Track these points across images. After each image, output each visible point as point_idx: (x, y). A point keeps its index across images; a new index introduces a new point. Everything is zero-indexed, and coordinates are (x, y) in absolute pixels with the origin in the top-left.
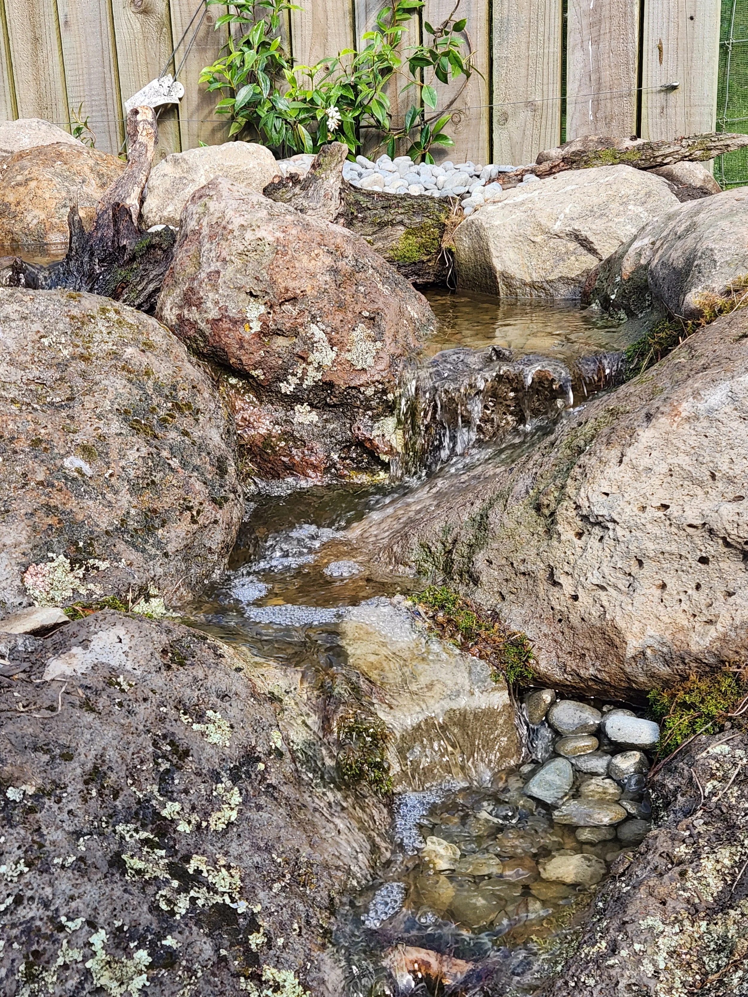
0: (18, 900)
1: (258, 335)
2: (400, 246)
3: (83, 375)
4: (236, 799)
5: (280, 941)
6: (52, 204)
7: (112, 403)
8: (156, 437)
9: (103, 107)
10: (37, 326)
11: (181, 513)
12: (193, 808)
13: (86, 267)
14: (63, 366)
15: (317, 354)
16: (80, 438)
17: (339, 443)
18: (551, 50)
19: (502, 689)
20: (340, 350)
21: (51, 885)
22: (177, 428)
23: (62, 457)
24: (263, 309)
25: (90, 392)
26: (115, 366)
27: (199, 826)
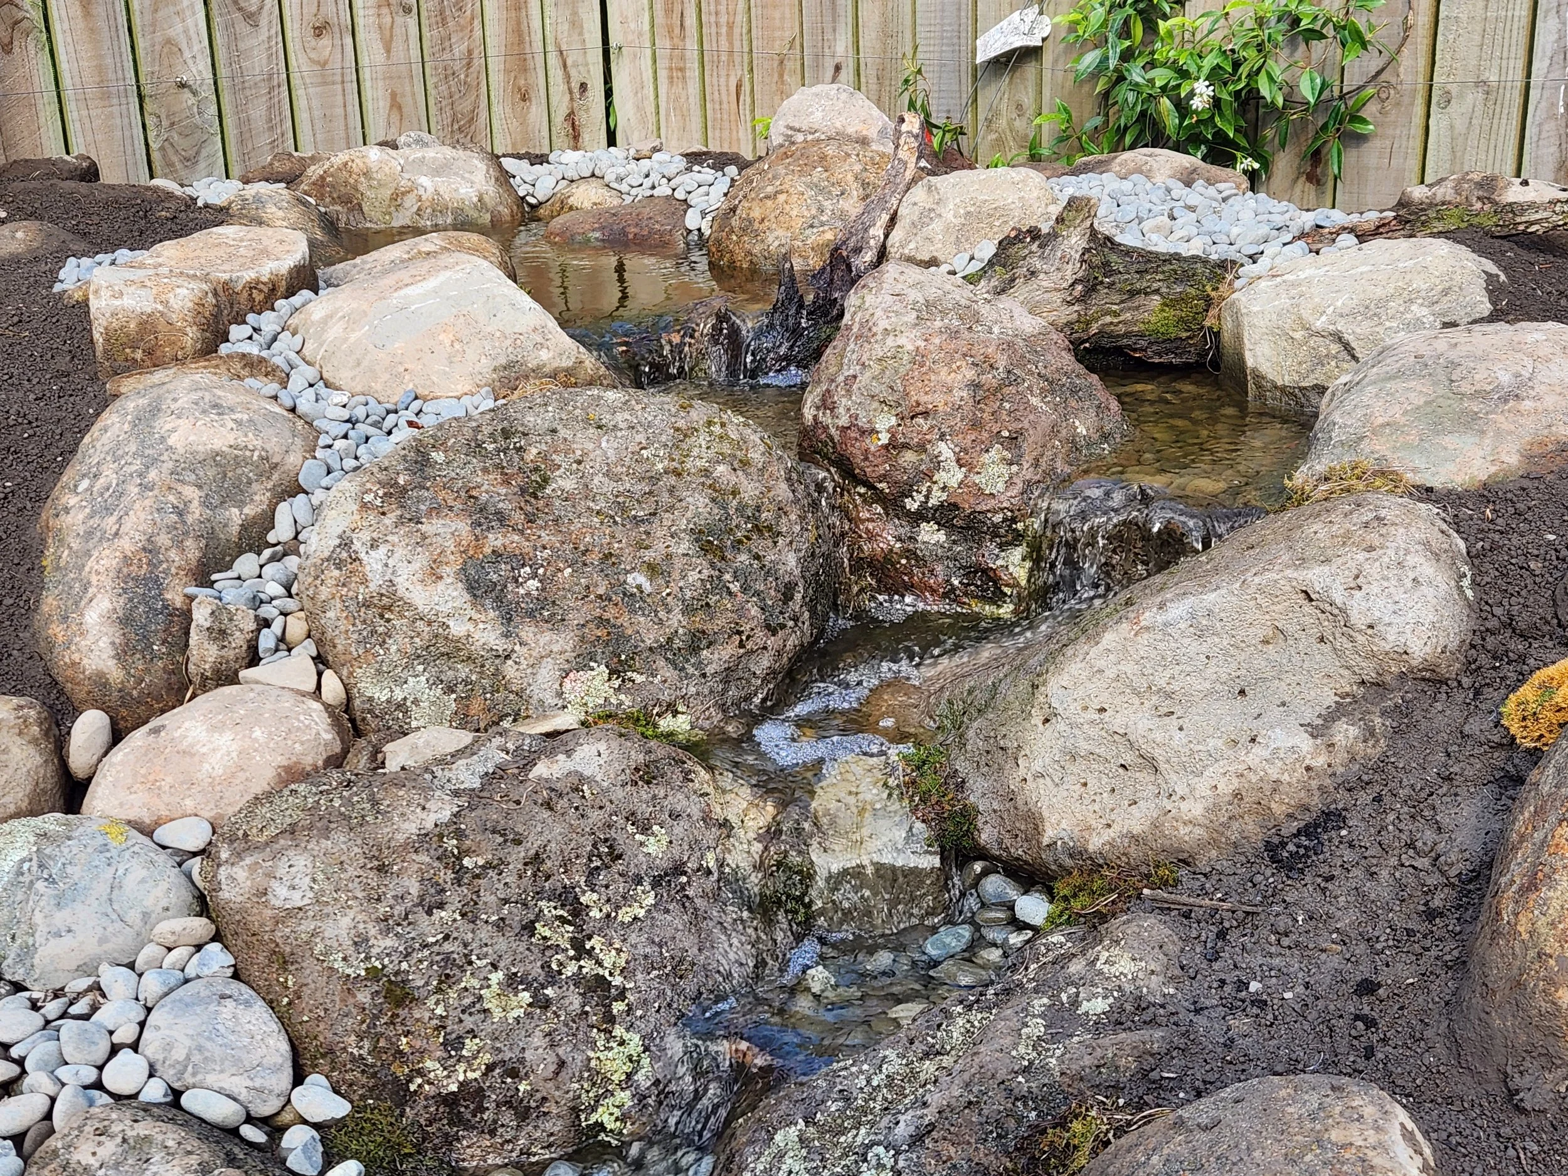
0: (447, 937)
1: (886, 447)
2: (1153, 319)
3: (672, 490)
4: (650, 900)
5: (639, 1013)
6: (798, 224)
7: (689, 522)
8: (723, 558)
9: (955, 40)
10: (641, 438)
11: (730, 637)
12: (609, 900)
13: (791, 321)
14: (654, 479)
15: (943, 474)
16: (648, 555)
17: (962, 567)
18: (1517, 13)
19: (935, 853)
20: (970, 471)
21: (473, 932)
22: (750, 551)
23: (627, 572)
24: (894, 421)
25: (671, 509)
26: (703, 484)
27: (608, 916)
